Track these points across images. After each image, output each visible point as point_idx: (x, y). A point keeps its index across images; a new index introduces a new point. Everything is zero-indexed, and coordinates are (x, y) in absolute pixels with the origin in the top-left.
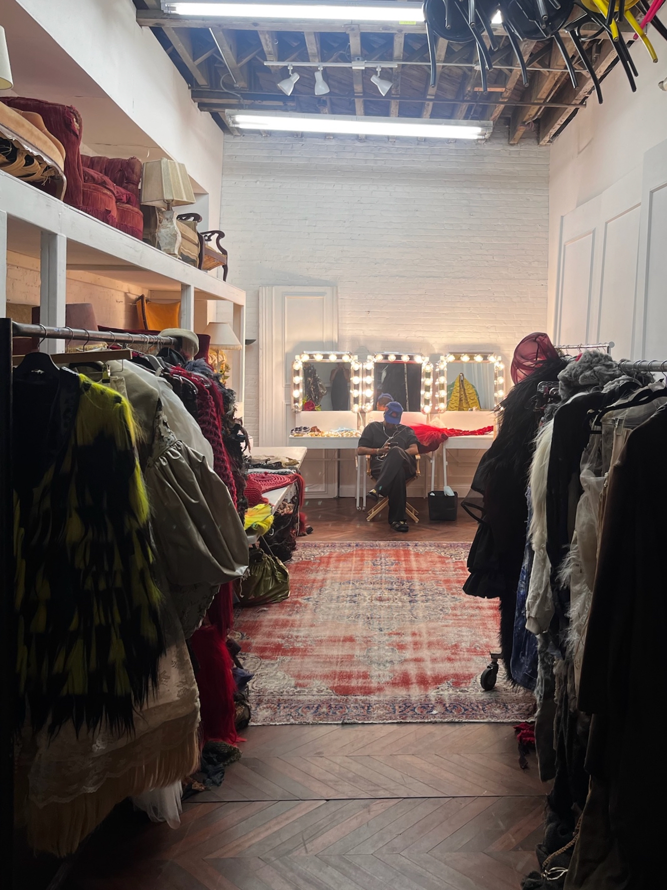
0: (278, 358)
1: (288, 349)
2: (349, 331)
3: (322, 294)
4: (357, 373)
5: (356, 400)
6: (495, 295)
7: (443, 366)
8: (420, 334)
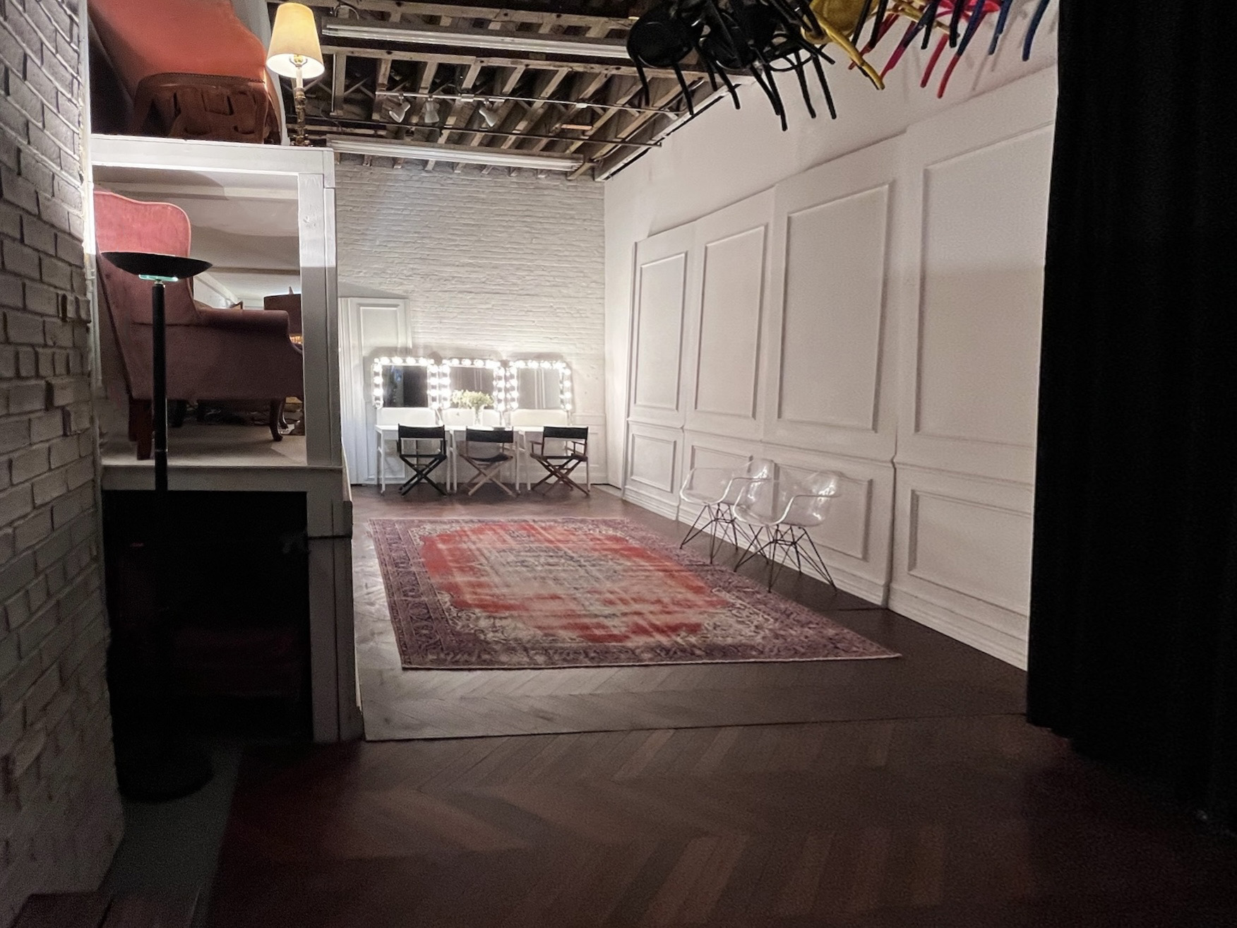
0: (356, 361)
1: (365, 353)
2: (423, 339)
3: (395, 306)
4: (433, 375)
5: (434, 399)
6: (558, 311)
7: (514, 371)
8: (488, 343)
